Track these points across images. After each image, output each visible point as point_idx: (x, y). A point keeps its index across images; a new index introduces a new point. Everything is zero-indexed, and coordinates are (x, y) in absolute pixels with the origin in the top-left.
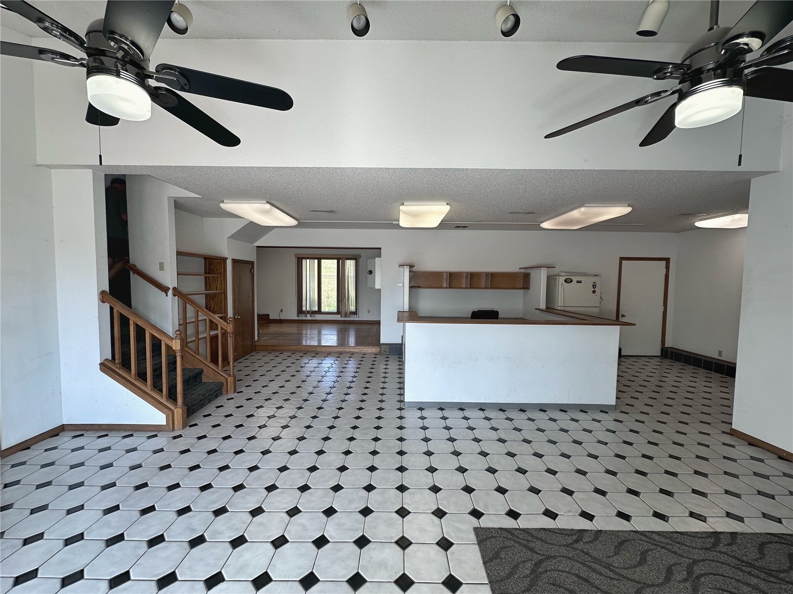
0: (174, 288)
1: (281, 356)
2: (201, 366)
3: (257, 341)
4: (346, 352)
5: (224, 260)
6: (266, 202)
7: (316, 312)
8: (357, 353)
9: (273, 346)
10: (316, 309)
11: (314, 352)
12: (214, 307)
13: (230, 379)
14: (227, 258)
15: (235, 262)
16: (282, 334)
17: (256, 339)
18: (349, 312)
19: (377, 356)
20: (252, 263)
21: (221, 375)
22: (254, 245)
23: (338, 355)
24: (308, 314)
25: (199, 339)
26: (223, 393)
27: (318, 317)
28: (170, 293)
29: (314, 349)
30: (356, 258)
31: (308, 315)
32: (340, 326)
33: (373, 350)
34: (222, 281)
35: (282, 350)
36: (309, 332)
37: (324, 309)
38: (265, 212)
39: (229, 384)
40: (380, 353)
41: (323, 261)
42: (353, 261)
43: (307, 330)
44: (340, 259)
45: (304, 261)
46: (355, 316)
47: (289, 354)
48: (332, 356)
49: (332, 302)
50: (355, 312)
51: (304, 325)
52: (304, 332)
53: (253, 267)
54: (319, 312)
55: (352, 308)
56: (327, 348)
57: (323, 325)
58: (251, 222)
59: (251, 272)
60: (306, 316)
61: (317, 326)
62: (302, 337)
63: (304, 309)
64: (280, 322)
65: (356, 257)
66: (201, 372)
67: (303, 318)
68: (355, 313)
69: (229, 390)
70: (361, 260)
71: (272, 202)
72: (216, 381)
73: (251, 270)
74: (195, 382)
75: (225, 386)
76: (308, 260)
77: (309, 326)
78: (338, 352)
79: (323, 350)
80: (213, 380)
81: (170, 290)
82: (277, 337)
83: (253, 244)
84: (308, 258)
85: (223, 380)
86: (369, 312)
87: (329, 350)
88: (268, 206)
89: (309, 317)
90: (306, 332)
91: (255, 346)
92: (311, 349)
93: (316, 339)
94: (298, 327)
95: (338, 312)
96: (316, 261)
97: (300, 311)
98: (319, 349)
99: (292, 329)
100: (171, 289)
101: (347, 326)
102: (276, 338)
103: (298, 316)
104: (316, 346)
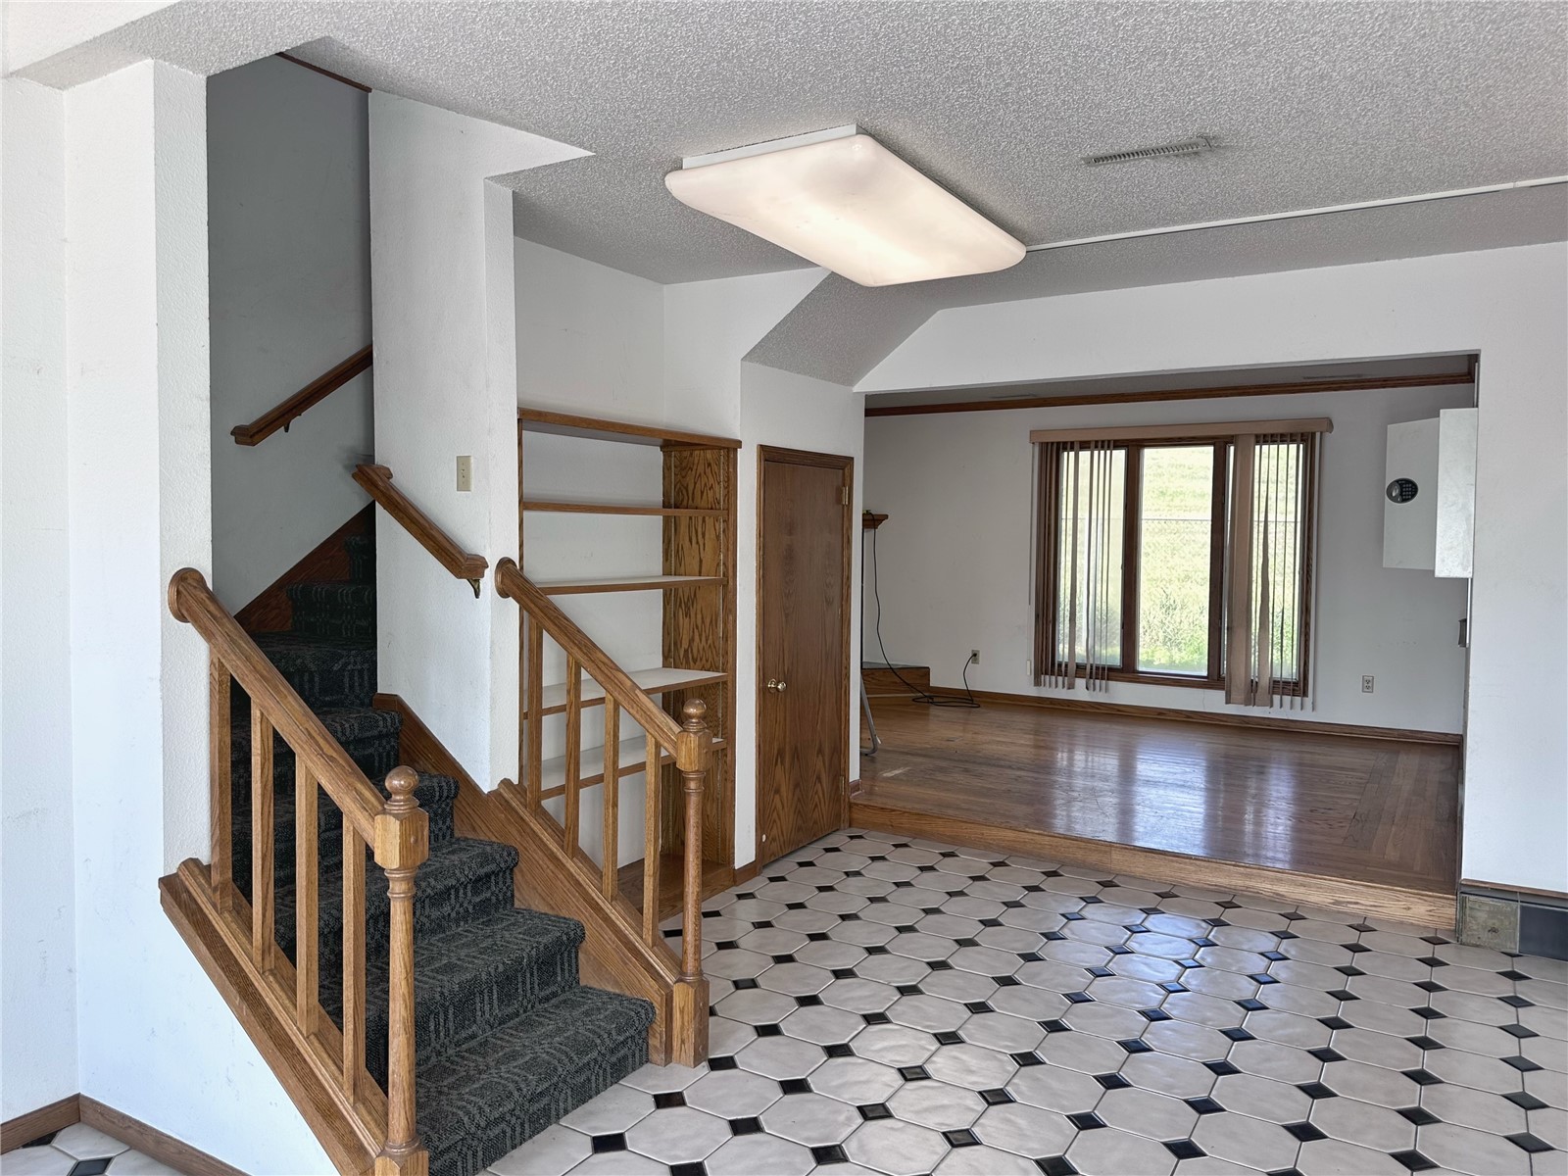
0: (505, 564)
1: (946, 866)
2: (576, 911)
3: (856, 786)
4: (1256, 898)
5: (729, 448)
6: (853, 129)
7: (1111, 669)
8: (1319, 909)
9: (920, 815)
10: (1112, 653)
11: (1095, 869)
12: (692, 640)
13: (682, 997)
14: (739, 444)
15: (770, 456)
16: (969, 761)
17: (854, 774)
18: (1265, 682)
19: (1440, 952)
20: (843, 464)
21: (649, 967)
22: (857, 388)
23: (1216, 912)
24: (1077, 675)
25: (619, 773)
26: (654, 1056)
27: (1124, 693)
28: (489, 580)
29: (1093, 858)
30: (1306, 436)
31: (1080, 683)
32: (1220, 743)
33: (1419, 909)
34: (718, 537)
35: (955, 840)
36: (1079, 757)
37: (1152, 655)
38: (851, 187)
39: (677, 1015)
40: (1458, 932)
41: (1150, 455)
42: (1293, 447)
43: (1071, 751)
44: (1231, 439)
45: (1068, 458)
46: (1298, 699)
47: (981, 864)
48: (1186, 911)
49: (1185, 625)
50: (1296, 684)
51: (1061, 724)
52: (1062, 758)
53: (847, 482)
54: (1128, 669)
55: (1285, 662)
56: (1157, 860)
57: (1142, 730)
58: (834, 276)
59: (839, 500)
60: (1071, 686)
61: (1116, 731)
62: (1052, 785)
63: (1062, 650)
64: (969, 700)
65: (1308, 429)
66: (572, 940)
67: (1054, 690)
68: (1298, 687)
69: (676, 1044)
70: (1332, 445)
71: (881, 124)
72: (627, 993)
73: (839, 492)
74: (543, 984)
75: (659, 1027)
76: (1085, 455)
77: (1082, 727)
78: (1218, 890)
79: (1140, 866)
80: (617, 983)
81: (487, 571)
82: (942, 770)
83: (851, 383)
84: (1084, 445)
85: (652, 993)
86: (1368, 685)
87: (1167, 872)
88: (863, 150)
89: (1081, 692)
90: (1071, 759)
91: (851, 806)
92: (1080, 855)
93: (1111, 801)
94: (1036, 732)
95: (1215, 679)
96: (1119, 456)
97: (1046, 663)
98: (1118, 861)
99: (1010, 739)
100: (493, 563)
101: (1255, 745)
102: (940, 777)
103: (1037, 683)
104: (1110, 844)
